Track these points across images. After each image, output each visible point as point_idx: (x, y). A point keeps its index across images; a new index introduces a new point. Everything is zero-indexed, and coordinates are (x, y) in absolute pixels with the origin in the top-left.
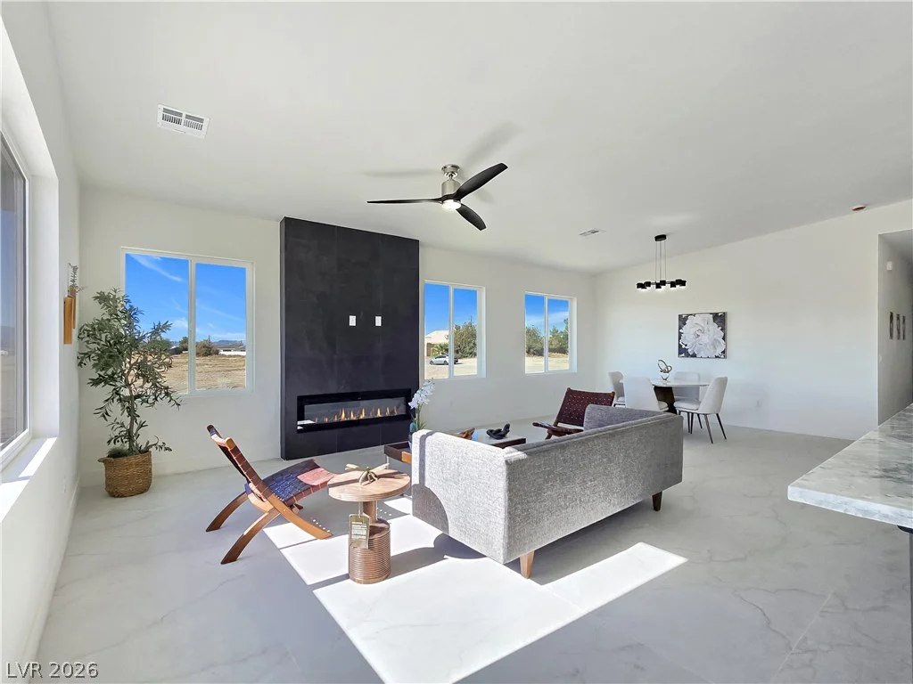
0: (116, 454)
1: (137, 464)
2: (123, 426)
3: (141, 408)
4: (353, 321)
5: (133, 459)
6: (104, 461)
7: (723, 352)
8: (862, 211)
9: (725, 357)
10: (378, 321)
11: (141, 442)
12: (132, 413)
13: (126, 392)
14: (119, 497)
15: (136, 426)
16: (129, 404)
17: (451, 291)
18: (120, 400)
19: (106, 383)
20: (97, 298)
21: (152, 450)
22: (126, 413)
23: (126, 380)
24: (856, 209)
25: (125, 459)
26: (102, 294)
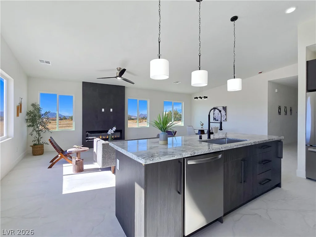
0: (35, 145)
1: (39, 147)
2: (37, 138)
3: (41, 133)
4: (103, 110)
5: (38, 146)
6: (32, 146)
7: (225, 119)
8: (261, 73)
9: (226, 121)
10: (111, 110)
11: (41, 142)
12: (39, 135)
13: (37, 129)
14: (35, 155)
15: (40, 138)
16: (38, 132)
17: (138, 101)
18: (36, 131)
19: (32, 127)
20: (31, 105)
21: (44, 144)
22: (38, 135)
23: (37, 126)
24: (259, 73)
25: (36, 146)
26: (33, 104)
